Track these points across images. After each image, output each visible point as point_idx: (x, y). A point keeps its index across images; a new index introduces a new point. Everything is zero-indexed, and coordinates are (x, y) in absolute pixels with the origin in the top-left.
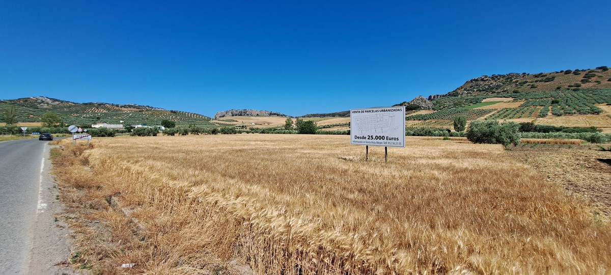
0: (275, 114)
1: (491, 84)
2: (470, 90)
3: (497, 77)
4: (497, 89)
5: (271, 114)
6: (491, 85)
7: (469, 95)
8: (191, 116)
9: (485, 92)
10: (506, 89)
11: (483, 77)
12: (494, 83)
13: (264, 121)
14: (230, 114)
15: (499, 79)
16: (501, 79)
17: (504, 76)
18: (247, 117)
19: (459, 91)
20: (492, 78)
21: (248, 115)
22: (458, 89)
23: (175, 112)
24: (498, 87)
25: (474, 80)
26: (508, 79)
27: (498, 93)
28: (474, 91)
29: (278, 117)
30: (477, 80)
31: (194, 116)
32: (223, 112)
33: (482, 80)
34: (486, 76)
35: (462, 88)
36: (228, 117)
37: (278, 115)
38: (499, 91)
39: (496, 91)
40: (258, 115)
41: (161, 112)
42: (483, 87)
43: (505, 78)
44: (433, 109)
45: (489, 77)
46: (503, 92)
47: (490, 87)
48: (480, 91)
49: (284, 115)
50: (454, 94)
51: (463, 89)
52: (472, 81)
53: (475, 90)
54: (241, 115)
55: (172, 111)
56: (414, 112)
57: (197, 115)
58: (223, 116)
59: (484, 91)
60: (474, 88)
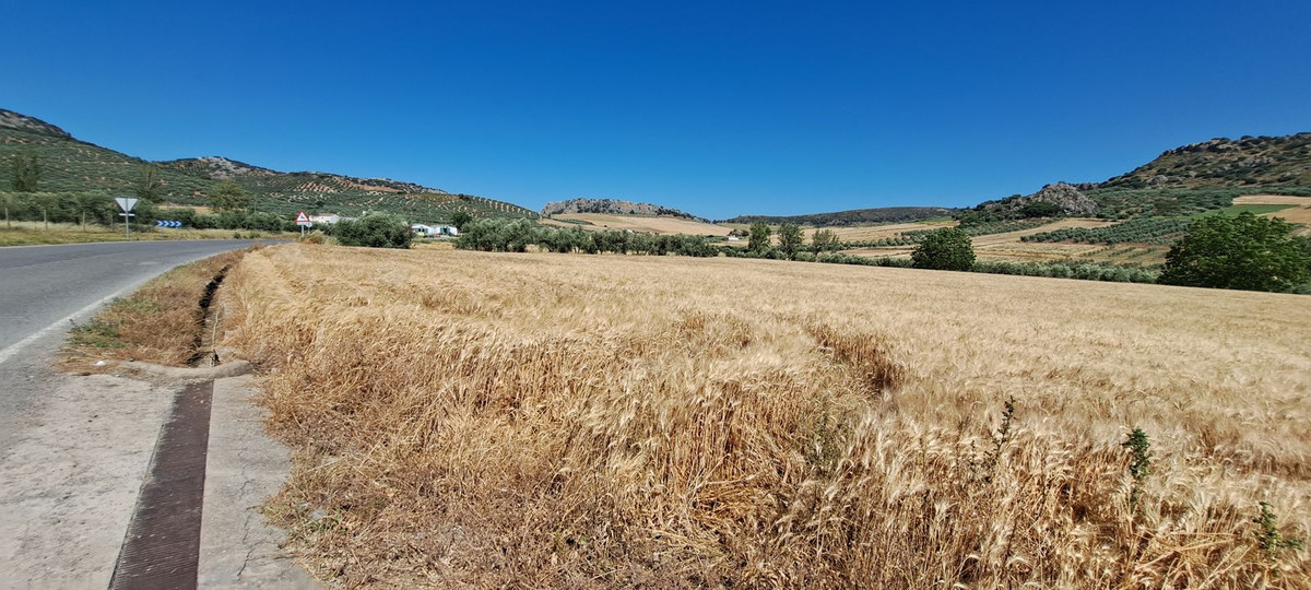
0: (669, 212)
1: (1242, 159)
2: (1176, 173)
3: (1256, 142)
4: (1259, 173)
5: (661, 212)
6: (1241, 164)
7: (1174, 185)
8: (499, 208)
9: (1221, 179)
10: (1288, 174)
11: (1215, 142)
12: (1250, 158)
13: (647, 226)
14: (575, 208)
15: (1263, 148)
16: (1272, 148)
17: (1279, 141)
18: (609, 216)
19: (1143, 176)
20: (1243, 144)
21: (611, 211)
22: (1139, 169)
23: (467, 199)
24: (1262, 168)
25: (1189, 148)
26: (1293, 147)
27: (1264, 182)
28: (1188, 176)
29: (676, 220)
30: (1196, 149)
31: (505, 208)
32: (561, 202)
33: (1213, 149)
34: (1224, 141)
35: (1150, 167)
36: (571, 215)
37: (676, 215)
38: (1266, 177)
39: (1261, 179)
40: (632, 212)
41: (440, 197)
42: (1214, 166)
43: (1282, 146)
44: (1098, 216)
45: (1234, 143)
46: (1279, 181)
47: (1237, 167)
48: (1207, 176)
49: (688, 215)
50: (1131, 181)
51: (1154, 171)
52: (1180, 151)
53: (1193, 173)
54: (597, 211)
55: (461, 197)
56: (1049, 222)
57: (511, 206)
58: (560, 212)
59: (1218, 176)
60: (1187, 169)
